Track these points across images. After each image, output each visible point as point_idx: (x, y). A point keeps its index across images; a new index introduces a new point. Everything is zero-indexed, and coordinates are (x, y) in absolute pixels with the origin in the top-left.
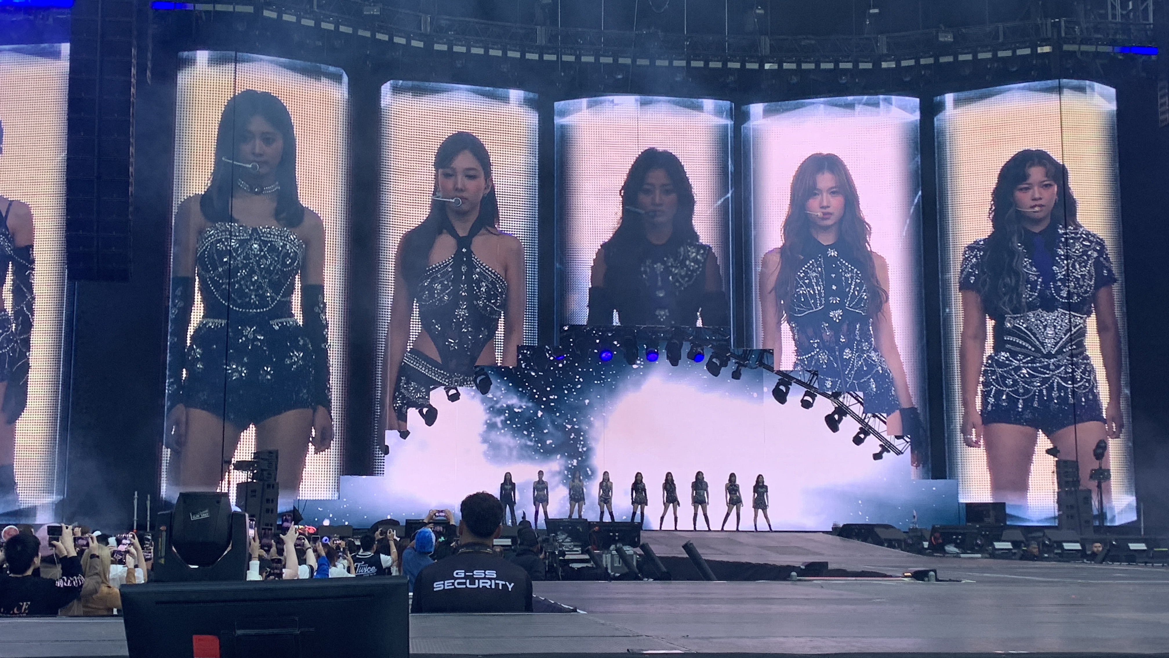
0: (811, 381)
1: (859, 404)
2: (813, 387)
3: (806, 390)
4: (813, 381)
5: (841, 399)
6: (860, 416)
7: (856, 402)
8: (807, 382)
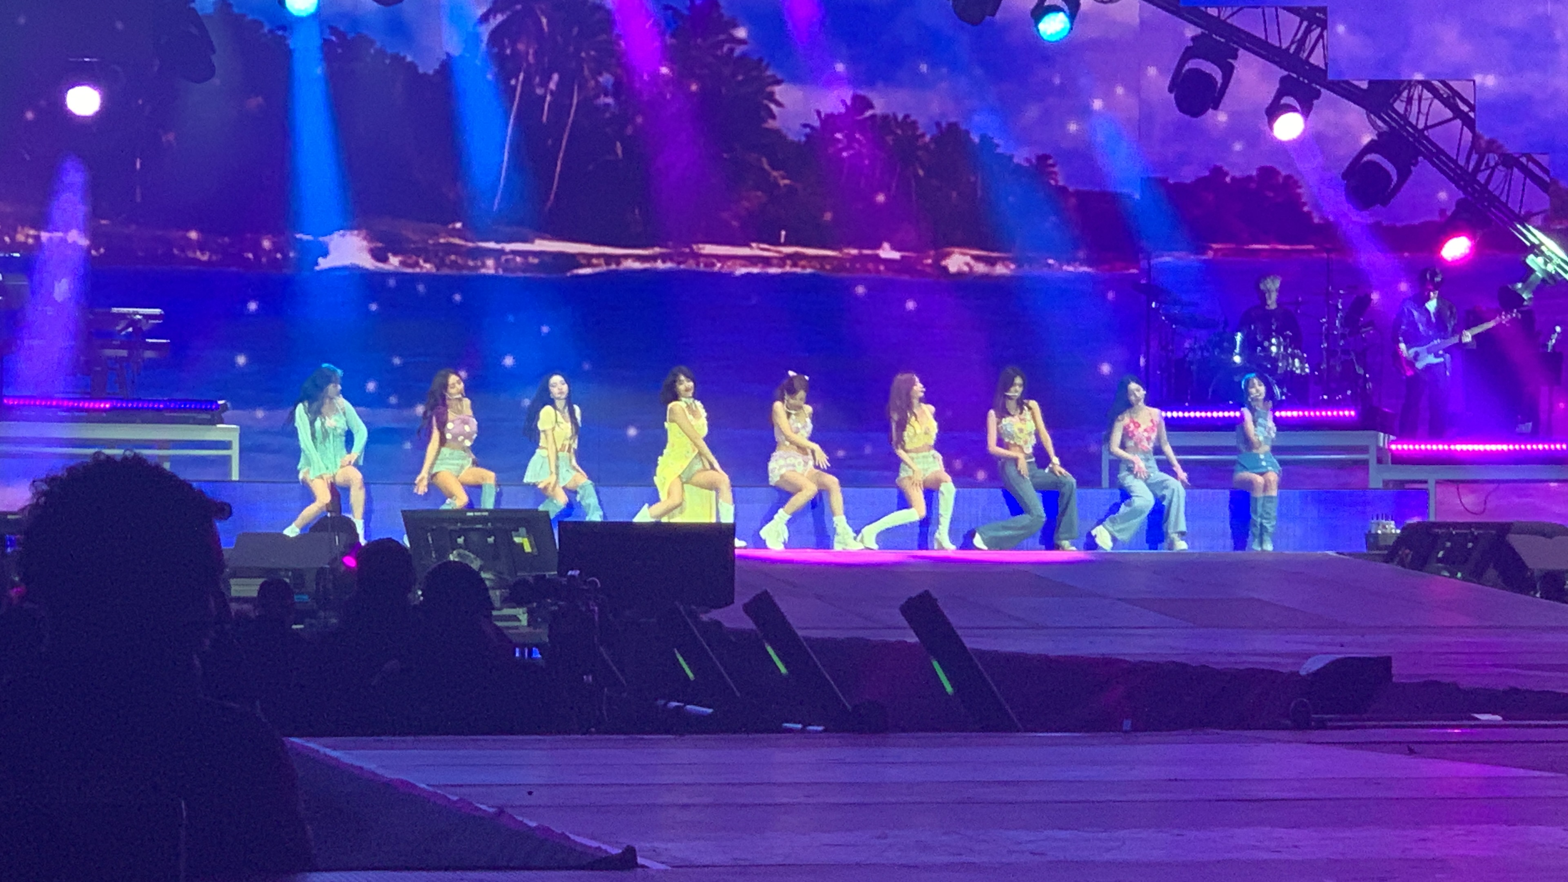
0: (1302, 42)
1: (1458, 122)
2: (1307, 62)
3: (1286, 73)
4: (1308, 45)
5: (1400, 106)
6: (1462, 163)
7: (1449, 114)
8: (1288, 48)
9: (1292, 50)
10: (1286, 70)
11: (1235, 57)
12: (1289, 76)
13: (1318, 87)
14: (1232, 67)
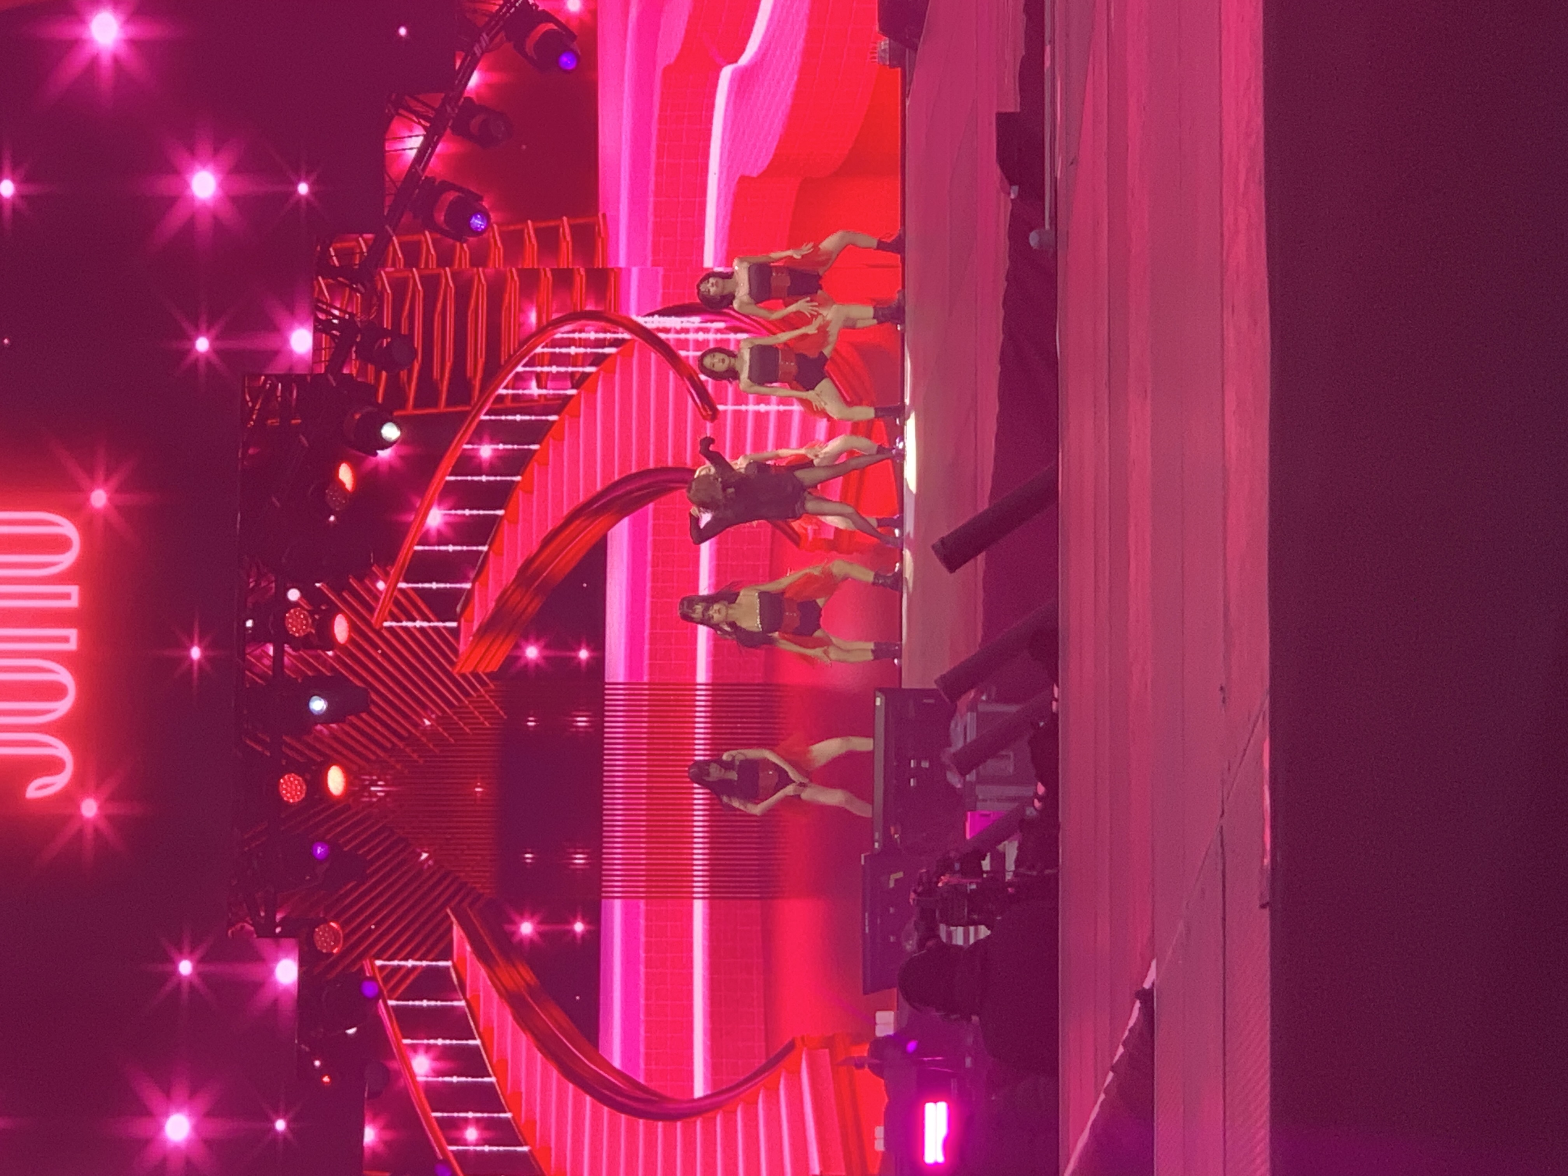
8: (425, 128)
9: (428, 125)
10: (445, 129)
11: (433, 180)
12: (452, 128)
13: (462, 100)
14: (443, 182)
